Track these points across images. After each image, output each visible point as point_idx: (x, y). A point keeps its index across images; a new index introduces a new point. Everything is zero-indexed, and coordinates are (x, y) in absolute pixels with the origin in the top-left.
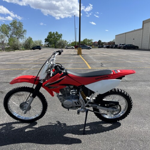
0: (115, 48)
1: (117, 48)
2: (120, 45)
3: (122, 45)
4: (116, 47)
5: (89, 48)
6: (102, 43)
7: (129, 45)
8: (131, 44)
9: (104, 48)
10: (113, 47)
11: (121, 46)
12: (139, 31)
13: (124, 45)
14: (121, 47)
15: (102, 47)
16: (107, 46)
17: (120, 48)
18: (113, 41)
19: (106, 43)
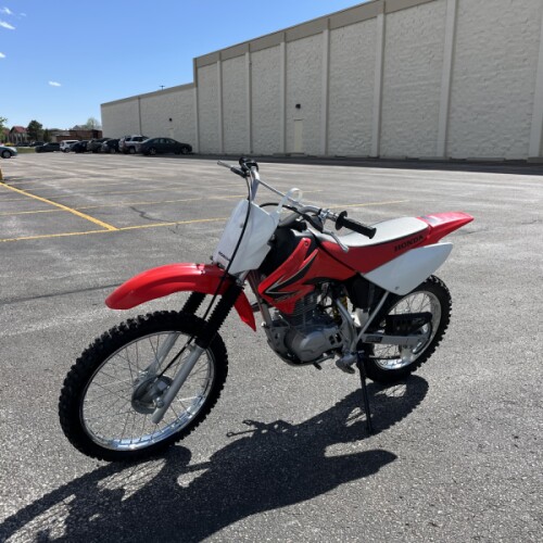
0: (108, 152)
1: (118, 151)
2: (128, 140)
3: (135, 139)
4: (113, 147)
5: (6, 154)
6: (47, 131)
7: (160, 139)
8: (163, 136)
9: (64, 151)
10: (100, 146)
11: (131, 142)
12: (186, 92)
13: (140, 139)
14: (132, 147)
15: (54, 148)
16: (77, 145)
17: (128, 151)
18: (89, 124)
19: (64, 134)
